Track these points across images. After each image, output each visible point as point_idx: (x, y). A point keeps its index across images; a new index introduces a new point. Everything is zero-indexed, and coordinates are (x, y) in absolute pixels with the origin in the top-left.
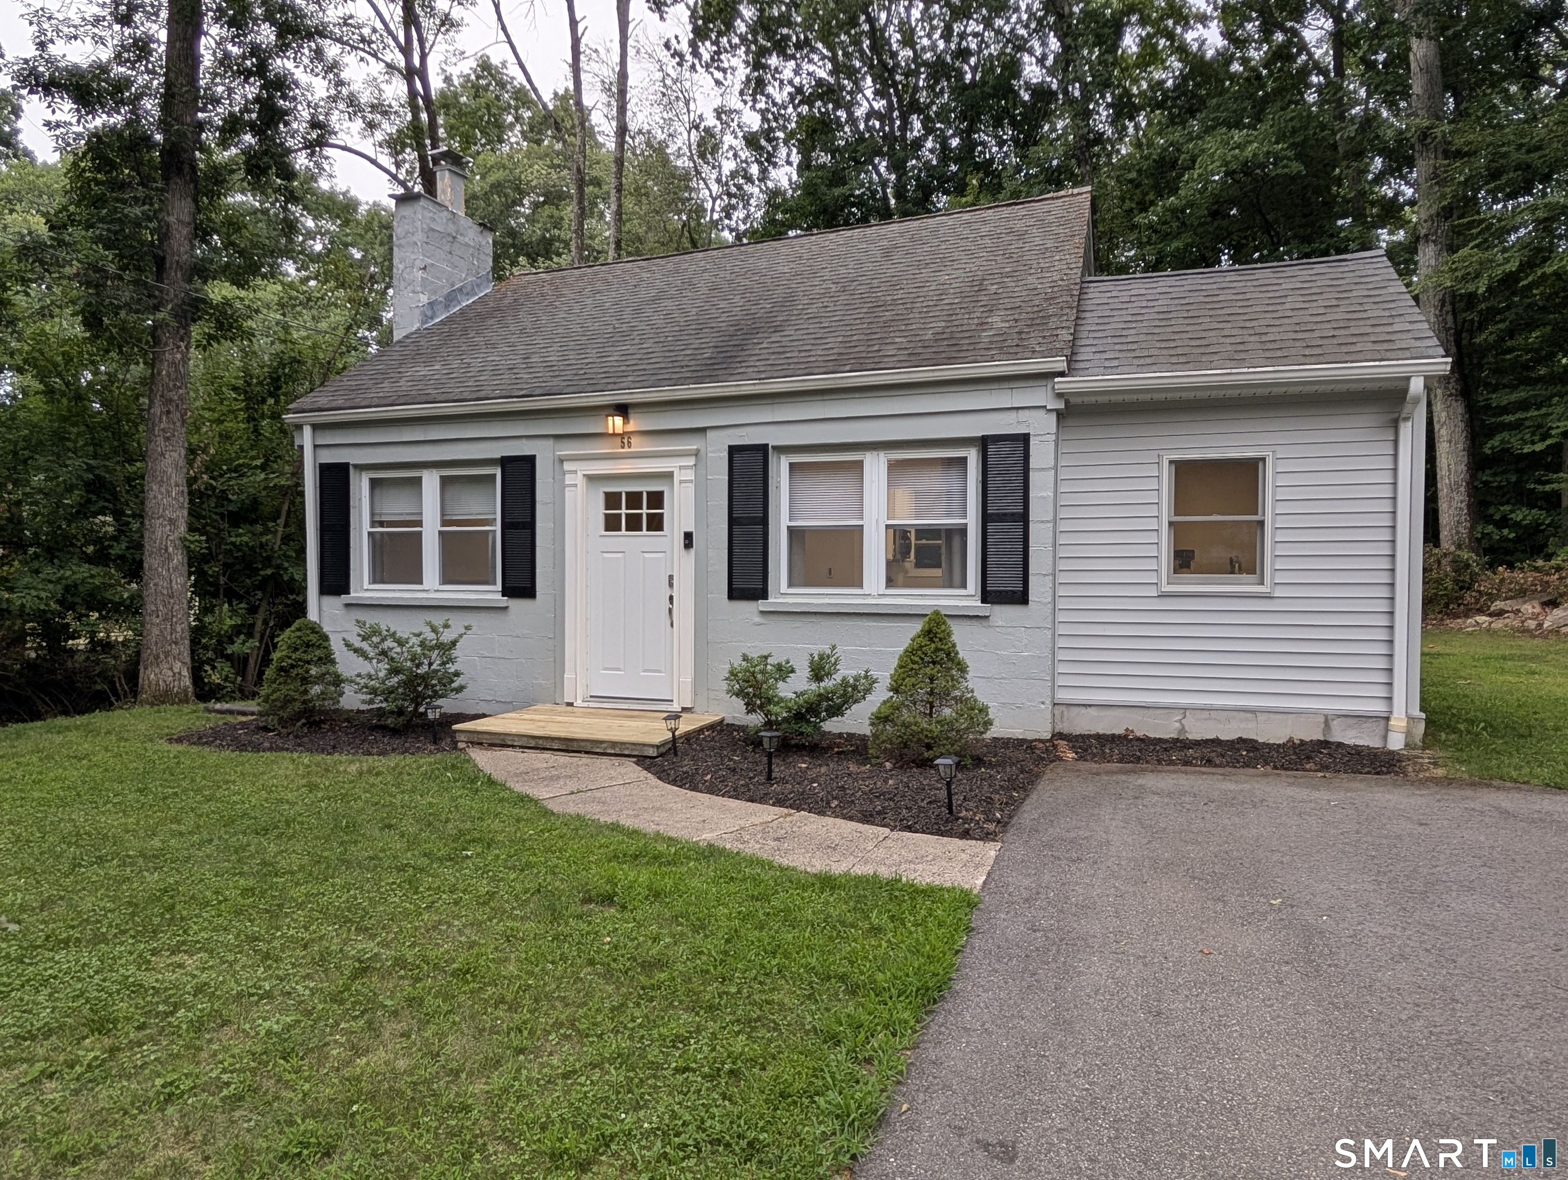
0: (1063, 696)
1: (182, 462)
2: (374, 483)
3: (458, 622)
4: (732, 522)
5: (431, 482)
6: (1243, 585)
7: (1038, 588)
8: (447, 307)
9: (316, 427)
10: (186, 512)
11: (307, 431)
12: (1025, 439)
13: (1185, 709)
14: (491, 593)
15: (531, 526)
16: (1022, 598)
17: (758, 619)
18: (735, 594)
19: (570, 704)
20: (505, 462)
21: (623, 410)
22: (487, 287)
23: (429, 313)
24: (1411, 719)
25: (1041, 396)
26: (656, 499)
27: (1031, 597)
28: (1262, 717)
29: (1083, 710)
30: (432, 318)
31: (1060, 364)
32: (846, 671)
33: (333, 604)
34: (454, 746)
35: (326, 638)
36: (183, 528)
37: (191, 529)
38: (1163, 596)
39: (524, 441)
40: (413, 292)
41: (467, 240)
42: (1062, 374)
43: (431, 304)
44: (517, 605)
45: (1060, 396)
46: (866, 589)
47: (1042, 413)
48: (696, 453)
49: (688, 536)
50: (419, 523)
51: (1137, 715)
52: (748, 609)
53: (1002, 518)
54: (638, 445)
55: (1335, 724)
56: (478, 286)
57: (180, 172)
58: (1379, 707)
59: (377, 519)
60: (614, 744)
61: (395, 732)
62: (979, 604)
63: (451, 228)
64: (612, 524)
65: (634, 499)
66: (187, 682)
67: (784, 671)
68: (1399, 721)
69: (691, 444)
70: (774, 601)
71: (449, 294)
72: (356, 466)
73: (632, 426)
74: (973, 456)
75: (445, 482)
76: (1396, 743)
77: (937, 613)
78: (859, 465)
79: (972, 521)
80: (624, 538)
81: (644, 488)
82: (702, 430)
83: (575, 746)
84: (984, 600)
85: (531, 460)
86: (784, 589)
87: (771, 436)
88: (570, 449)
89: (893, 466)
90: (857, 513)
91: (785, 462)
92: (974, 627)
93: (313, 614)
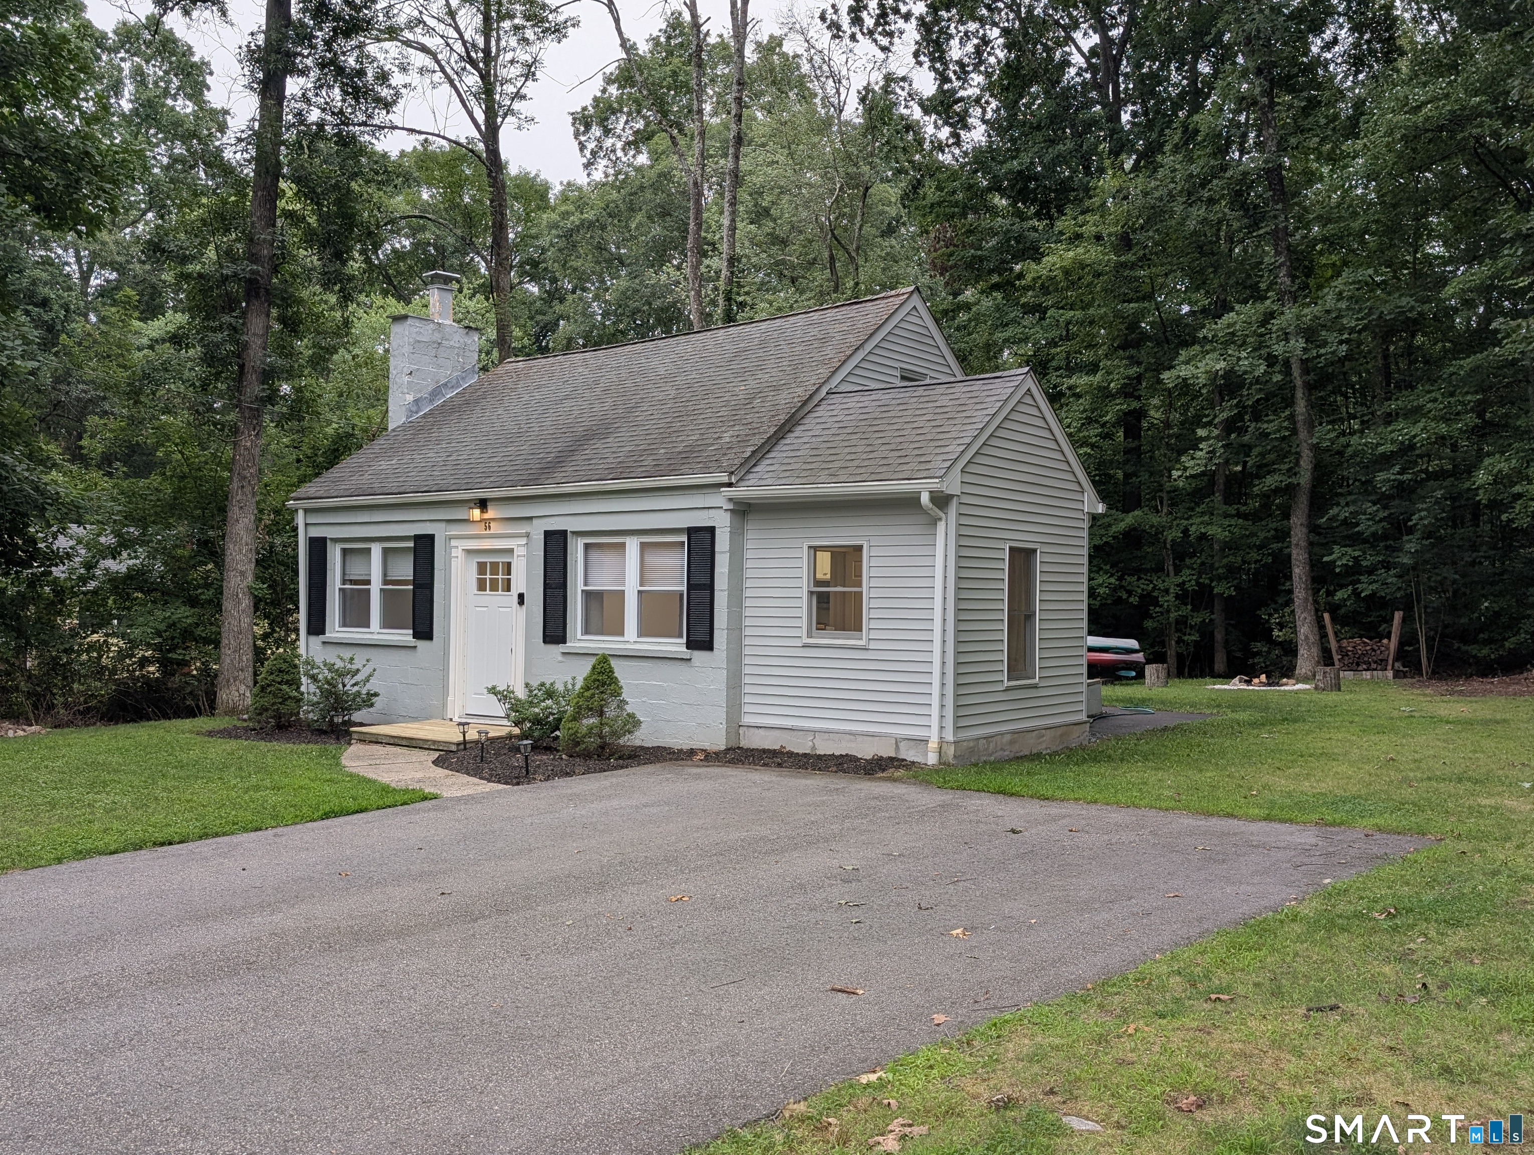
0: (747, 720)
1: (252, 526)
2: (345, 552)
4: (546, 586)
5: (376, 551)
6: (850, 639)
7: (720, 638)
8: (431, 401)
9: (306, 511)
10: (253, 566)
11: (301, 513)
12: (712, 530)
13: (815, 732)
14: (405, 636)
15: (429, 586)
16: (708, 645)
17: (560, 658)
18: (546, 639)
19: (451, 720)
20: (416, 539)
21: (483, 504)
22: (472, 378)
23: (414, 409)
24: (942, 741)
25: (720, 499)
26: (507, 568)
27: (715, 646)
28: (860, 738)
29: (756, 731)
30: (417, 412)
31: (729, 478)
32: (562, 690)
34: (349, 742)
36: (250, 578)
37: (257, 578)
38: (805, 646)
39: (428, 524)
40: (402, 393)
41: (452, 343)
42: (730, 485)
43: (416, 401)
44: (422, 644)
45: (730, 500)
46: (626, 638)
47: (721, 512)
48: (528, 535)
49: (521, 597)
50: (368, 582)
51: (786, 735)
52: (556, 650)
53: (699, 587)
54: (495, 528)
55: (902, 745)
56: (463, 378)
57: (257, 295)
58: (918, 733)
59: (347, 578)
60: (434, 742)
61: (321, 732)
62: (685, 649)
63: (437, 337)
64: (481, 586)
65: (495, 566)
68: (934, 744)
69: (522, 528)
70: (570, 645)
71: (434, 390)
72: (332, 539)
73: (491, 514)
74: (685, 541)
75: (384, 551)
76: (934, 759)
77: (605, 653)
78: (623, 545)
79: (685, 588)
80: (488, 597)
81: (501, 559)
82: (531, 518)
83: (414, 743)
84: (688, 648)
85: (431, 538)
86: (579, 636)
87: (569, 525)
88: (455, 530)
89: (643, 546)
90: (622, 581)
91: (581, 542)
92: (682, 667)
93: (303, 649)
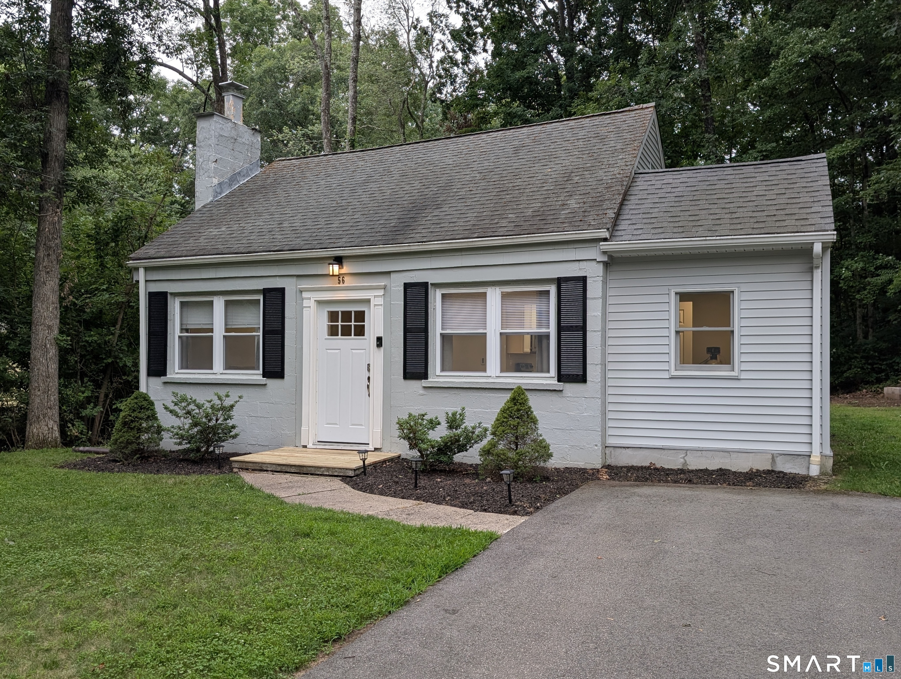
0: (611, 441)
1: (57, 288)
2: (183, 305)
3: (234, 393)
4: (406, 330)
5: (219, 304)
6: (722, 371)
7: (593, 372)
8: (230, 185)
9: (146, 269)
10: (58, 321)
11: (142, 271)
12: (583, 280)
13: (686, 450)
14: (256, 375)
15: (282, 332)
16: (582, 379)
17: (422, 392)
18: (407, 376)
19: (305, 447)
20: (266, 292)
21: (339, 260)
22: (257, 170)
23: (218, 190)
24: (822, 455)
25: (593, 253)
26: (360, 316)
27: (588, 379)
28: (733, 455)
29: (624, 451)
30: (220, 194)
31: (605, 233)
32: (468, 423)
33: (156, 382)
34: (231, 470)
35: (152, 404)
36: (56, 332)
37: (61, 332)
38: (672, 378)
39: (278, 279)
40: (209, 177)
41: (244, 140)
42: (605, 240)
43: (220, 184)
44: (272, 383)
45: (605, 253)
46: (488, 373)
47: (594, 263)
48: (385, 288)
49: (379, 340)
50: (211, 330)
51: (656, 454)
52: (416, 385)
53: (570, 328)
54: (349, 282)
55: (779, 460)
56: (251, 170)
57: (58, 97)
58: (803, 449)
59: (184, 327)
60: (328, 469)
61: (194, 462)
62: (556, 382)
63: (234, 134)
64: (333, 331)
65: (347, 316)
66: (57, 434)
67: (433, 424)
68: (816, 458)
69: (382, 282)
70: (432, 380)
71: (232, 177)
72: (172, 294)
73: (345, 270)
74: (553, 289)
75: (228, 303)
76: (814, 471)
77: (519, 388)
78: (484, 294)
79: (552, 330)
80: (340, 341)
81: (353, 308)
82: (389, 273)
83: (305, 470)
84: (559, 381)
85: (281, 291)
86: (438, 372)
87: (431, 278)
88: (305, 284)
89: (505, 296)
90: (484, 325)
91: (438, 293)
92: (553, 397)
93: (143, 389)
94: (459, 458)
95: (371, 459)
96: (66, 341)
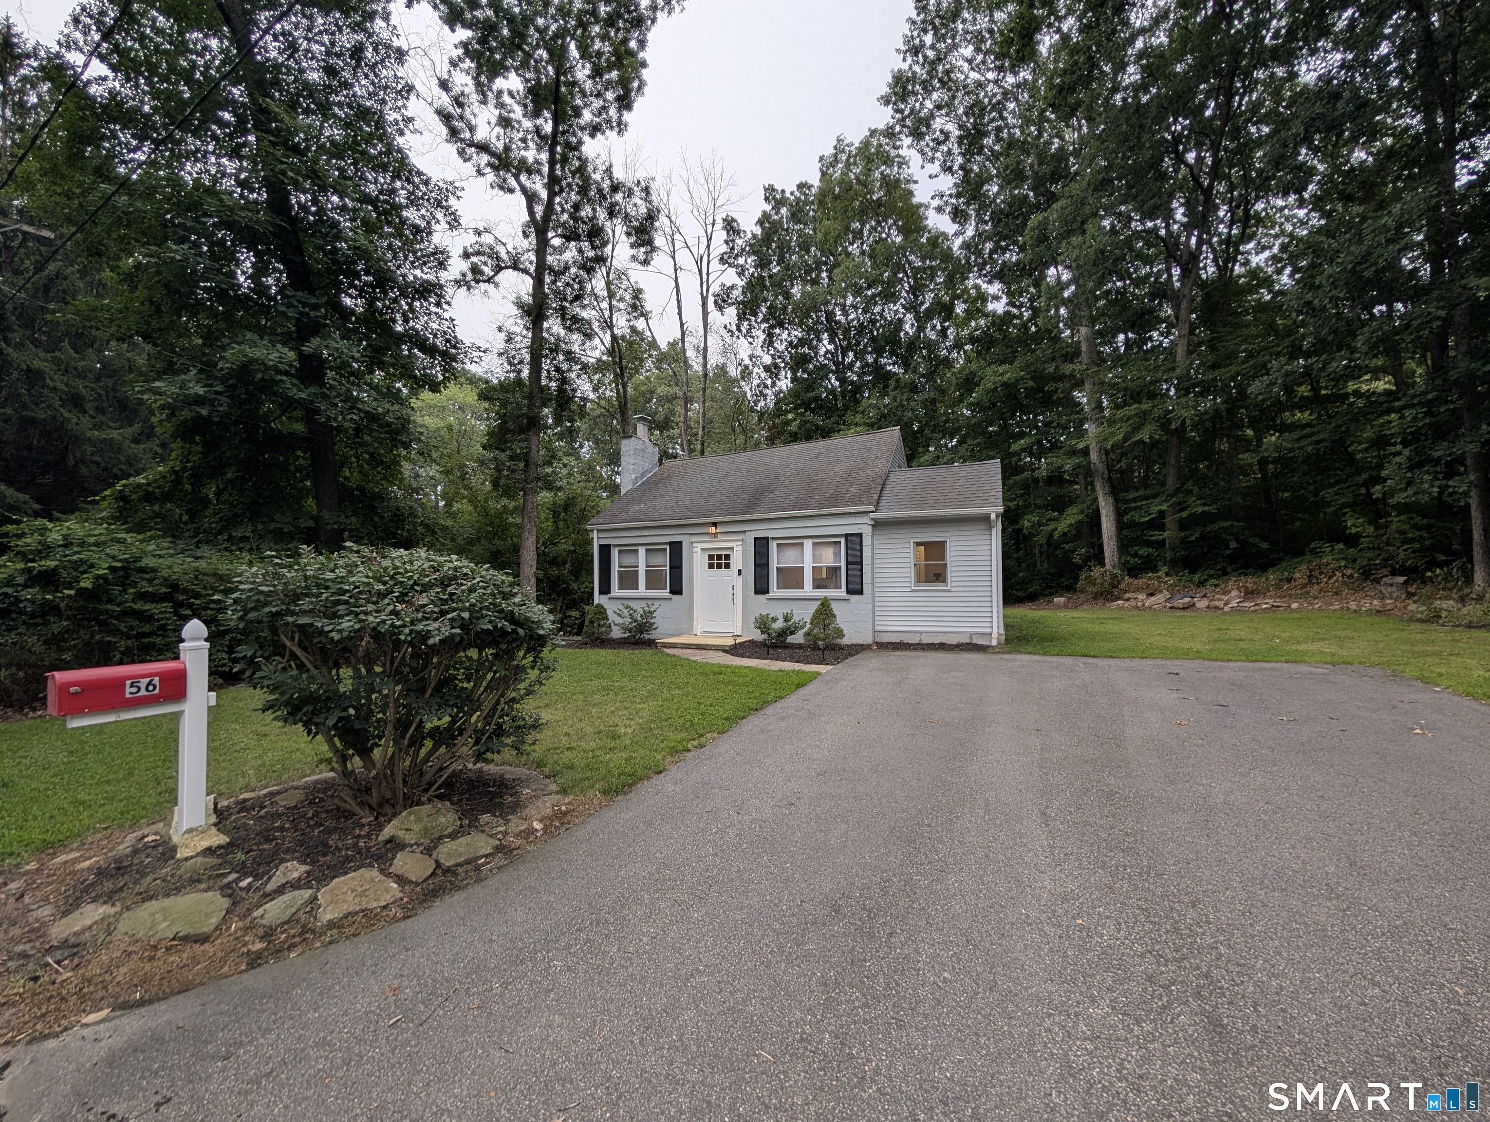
0: (878, 628)
1: (534, 542)
2: (620, 552)
3: (657, 603)
4: (756, 565)
5: (642, 551)
6: (940, 587)
7: (867, 588)
8: (642, 478)
9: (599, 531)
10: (535, 561)
11: (596, 532)
12: (861, 535)
13: (921, 632)
14: (666, 593)
15: (680, 567)
16: (861, 592)
17: (766, 601)
18: (757, 592)
19: (696, 635)
20: (670, 544)
21: (715, 524)
22: (656, 469)
23: (635, 482)
24: (999, 634)
25: (865, 519)
26: (727, 557)
27: (864, 592)
28: (948, 634)
29: (885, 634)
30: (636, 484)
31: (872, 508)
32: (796, 618)
33: (605, 598)
34: (656, 647)
35: (604, 610)
38: (913, 591)
39: (678, 536)
41: (649, 450)
42: (873, 512)
43: (636, 478)
44: (675, 597)
45: (873, 519)
46: (805, 590)
47: (867, 526)
48: (742, 540)
49: (739, 571)
50: (637, 567)
51: (904, 635)
52: (762, 598)
53: (853, 563)
54: (721, 537)
55: (974, 637)
56: (652, 468)
58: (989, 630)
59: (621, 565)
60: (713, 646)
61: (634, 644)
62: (845, 595)
63: (643, 447)
64: (711, 566)
65: (719, 557)
67: (774, 620)
68: (995, 635)
69: (740, 537)
70: (771, 594)
72: (613, 546)
73: (718, 530)
74: (843, 541)
75: (647, 551)
76: (994, 643)
77: (826, 598)
78: (802, 544)
79: (843, 564)
80: (715, 572)
81: (723, 552)
82: (745, 532)
83: (701, 647)
84: (847, 594)
85: (680, 543)
86: (775, 590)
87: (770, 534)
88: (694, 539)
89: (814, 544)
90: (803, 562)
91: (775, 543)
92: (843, 602)
93: (596, 602)
94: (790, 639)
95: (739, 640)
96: (541, 574)
